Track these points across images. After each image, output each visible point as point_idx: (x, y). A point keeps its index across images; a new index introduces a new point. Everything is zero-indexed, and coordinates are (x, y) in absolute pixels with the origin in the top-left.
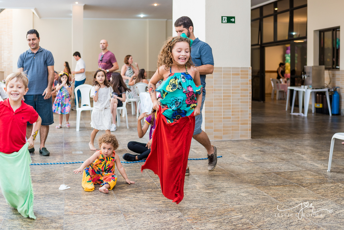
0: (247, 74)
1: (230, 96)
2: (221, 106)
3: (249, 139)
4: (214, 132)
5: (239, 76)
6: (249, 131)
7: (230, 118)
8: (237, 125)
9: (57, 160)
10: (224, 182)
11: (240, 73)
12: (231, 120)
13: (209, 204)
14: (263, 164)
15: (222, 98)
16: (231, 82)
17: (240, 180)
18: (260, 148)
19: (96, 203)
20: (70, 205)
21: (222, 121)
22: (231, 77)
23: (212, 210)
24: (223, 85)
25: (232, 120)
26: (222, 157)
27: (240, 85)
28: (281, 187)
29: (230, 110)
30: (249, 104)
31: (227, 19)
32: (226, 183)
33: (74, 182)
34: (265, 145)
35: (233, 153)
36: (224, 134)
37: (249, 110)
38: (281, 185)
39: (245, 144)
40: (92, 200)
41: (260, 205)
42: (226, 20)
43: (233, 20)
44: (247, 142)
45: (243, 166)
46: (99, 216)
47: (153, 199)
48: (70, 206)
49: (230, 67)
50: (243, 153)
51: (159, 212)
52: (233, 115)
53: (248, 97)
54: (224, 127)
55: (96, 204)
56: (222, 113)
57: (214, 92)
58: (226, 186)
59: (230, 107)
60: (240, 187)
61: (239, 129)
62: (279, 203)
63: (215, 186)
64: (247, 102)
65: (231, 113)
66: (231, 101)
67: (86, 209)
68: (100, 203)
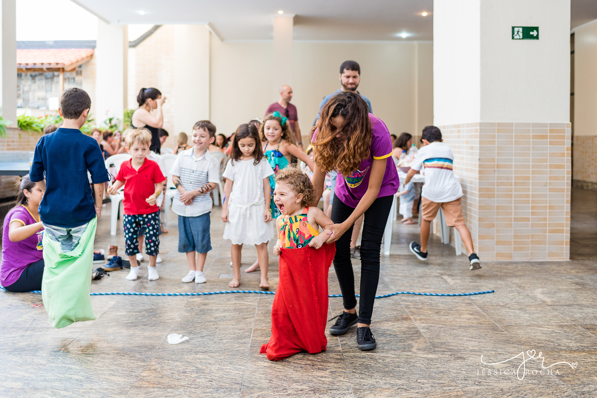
0: (563, 137)
1: (528, 178)
2: (510, 196)
3: (565, 260)
4: (496, 246)
5: (546, 140)
6: (566, 245)
7: (528, 220)
8: (542, 234)
9: (183, 289)
10: (472, 339)
11: (549, 134)
12: (530, 223)
13: (419, 381)
14: (569, 307)
15: (513, 181)
16: (531, 152)
17: (506, 337)
18: (578, 277)
19: (204, 368)
20: (155, 370)
21: (513, 226)
22: (530, 141)
23: (417, 393)
24: (514, 158)
25: (532, 224)
26: (493, 292)
27: (548, 158)
28: (583, 354)
29: (528, 205)
30: (565, 193)
31: (523, 32)
32: (475, 341)
33: (190, 328)
34: (591, 272)
35: (520, 287)
36: (515, 249)
37: (565, 205)
38: (584, 351)
39: (553, 270)
40: (201, 362)
41: (520, 388)
42: (521, 34)
43: (534, 33)
44: (558, 266)
45: (526, 311)
46: (194, 393)
47: (315, 367)
48: (153, 371)
49: (529, 124)
50: (540, 286)
51: (313, 392)
52: (533, 214)
53: (564, 180)
54: (515, 237)
55: (203, 370)
56: (513, 211)
57: (496, 169)
58: (471, 348)
59: (528, 199)
60: (499, 350)
61: (546, 241)
62: (563, 386)
63: (450, 347)
64: (563, 190)
65: (530, 211)
66: (531, 187)
67: (180, 378)
68: (213, 369)
